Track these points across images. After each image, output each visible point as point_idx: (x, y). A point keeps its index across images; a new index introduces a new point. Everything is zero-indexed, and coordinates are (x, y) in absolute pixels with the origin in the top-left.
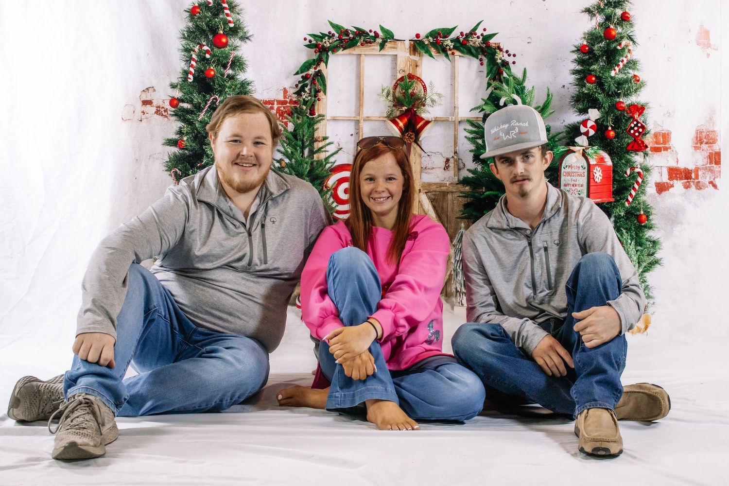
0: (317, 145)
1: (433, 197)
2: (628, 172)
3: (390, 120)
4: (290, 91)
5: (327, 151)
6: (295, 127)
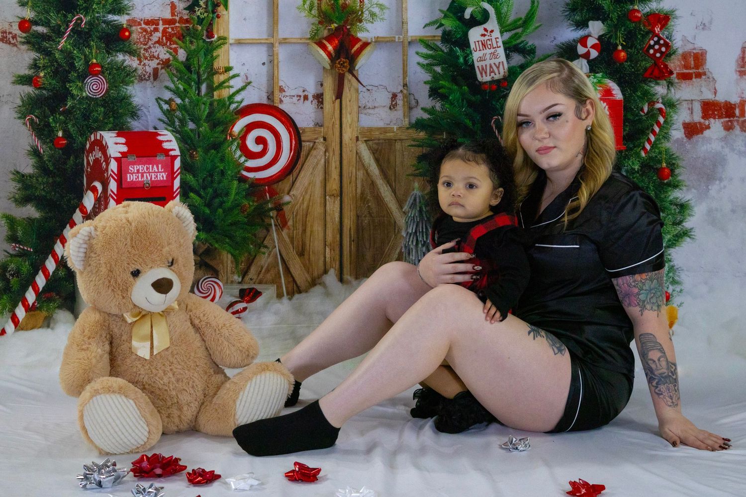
0: (218, 79)
1: (375, 146)
2: (646, 109)
3: (315, 43)
4: (179, 6)
5: (232, 87)
6: (188, 55)
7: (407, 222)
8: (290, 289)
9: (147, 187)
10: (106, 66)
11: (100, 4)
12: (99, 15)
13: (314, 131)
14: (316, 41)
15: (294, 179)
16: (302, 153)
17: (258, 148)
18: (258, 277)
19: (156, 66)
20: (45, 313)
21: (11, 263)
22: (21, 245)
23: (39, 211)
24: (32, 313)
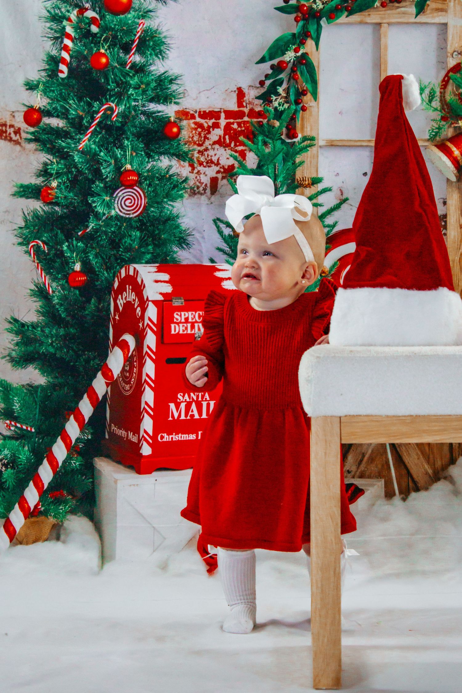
3: (436, 146)
4: (249, 93)
5: (321, 205)
6: (260, 161)
8: (404, 485)
10: (146, 174)
11: (138, 88)
12: (137, 104)
14: (436, 143)
18: (358, 468)
19: (214, 175)
20: (52, 520)
21: (4, 448)
22: (19, 422)
23: (44, 376)
24: (33, 519)
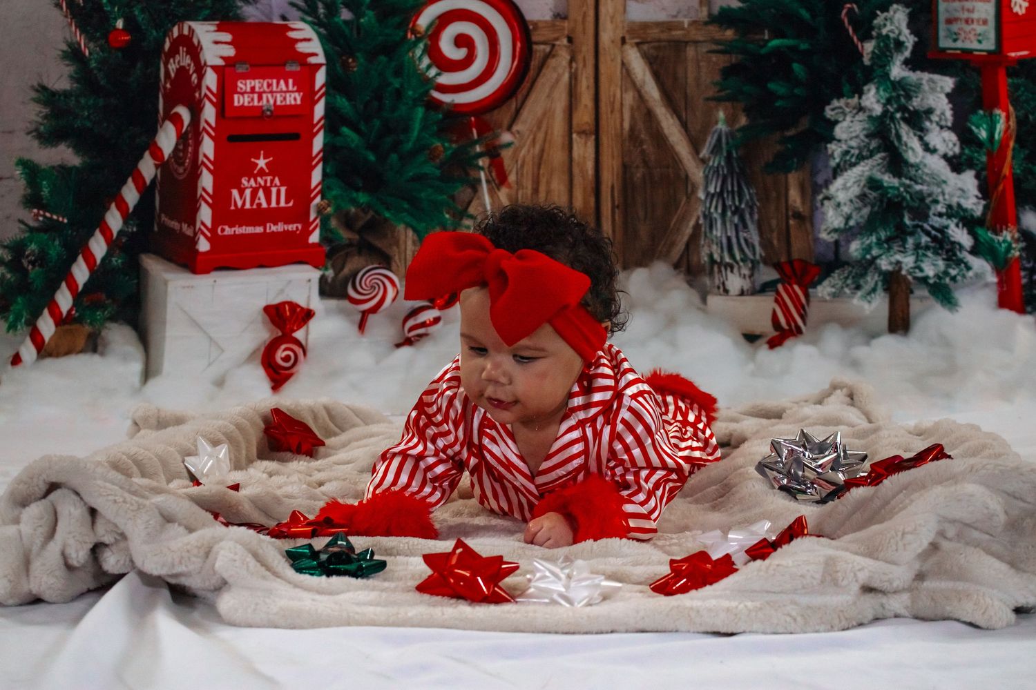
1: (652, 51)
7: (706, 177)
9: (268, 117)
13: (551, 25)
15: (519, 105)
16: (533, 63)
17: (458, 54)
20: (88, 329)
21: (31, 242)
22: (48, 212)
23: (79, 156)
24: (67, 327)
